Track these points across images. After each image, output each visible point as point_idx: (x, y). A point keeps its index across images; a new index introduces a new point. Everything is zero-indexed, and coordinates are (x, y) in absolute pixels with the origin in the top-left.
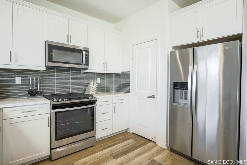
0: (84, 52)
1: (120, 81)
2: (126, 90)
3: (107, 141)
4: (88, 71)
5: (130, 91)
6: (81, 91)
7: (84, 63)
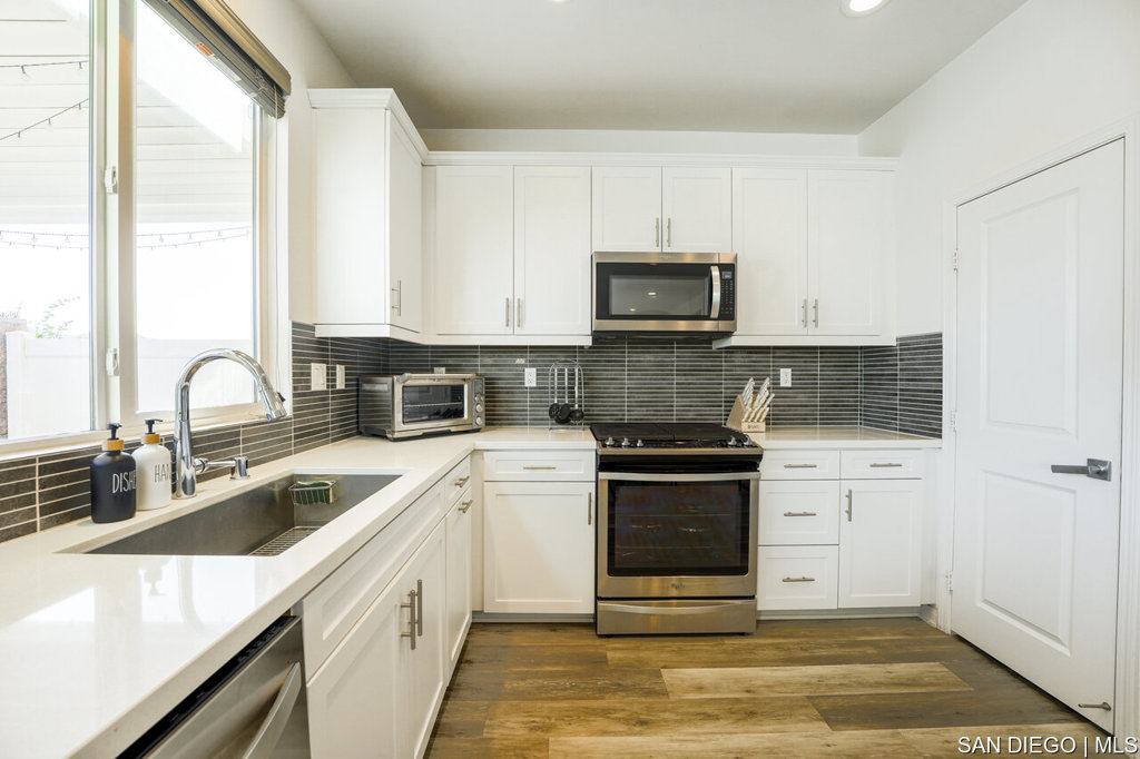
0: (715, 272)
1: (892, 380)
2: (921, 423)
3: (808, 633)
4: (734, 341)
5: (940, 431)
6: (711, 415)
7: (715, 313)
